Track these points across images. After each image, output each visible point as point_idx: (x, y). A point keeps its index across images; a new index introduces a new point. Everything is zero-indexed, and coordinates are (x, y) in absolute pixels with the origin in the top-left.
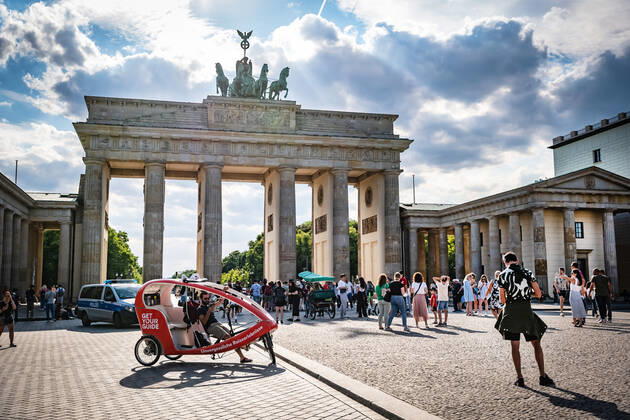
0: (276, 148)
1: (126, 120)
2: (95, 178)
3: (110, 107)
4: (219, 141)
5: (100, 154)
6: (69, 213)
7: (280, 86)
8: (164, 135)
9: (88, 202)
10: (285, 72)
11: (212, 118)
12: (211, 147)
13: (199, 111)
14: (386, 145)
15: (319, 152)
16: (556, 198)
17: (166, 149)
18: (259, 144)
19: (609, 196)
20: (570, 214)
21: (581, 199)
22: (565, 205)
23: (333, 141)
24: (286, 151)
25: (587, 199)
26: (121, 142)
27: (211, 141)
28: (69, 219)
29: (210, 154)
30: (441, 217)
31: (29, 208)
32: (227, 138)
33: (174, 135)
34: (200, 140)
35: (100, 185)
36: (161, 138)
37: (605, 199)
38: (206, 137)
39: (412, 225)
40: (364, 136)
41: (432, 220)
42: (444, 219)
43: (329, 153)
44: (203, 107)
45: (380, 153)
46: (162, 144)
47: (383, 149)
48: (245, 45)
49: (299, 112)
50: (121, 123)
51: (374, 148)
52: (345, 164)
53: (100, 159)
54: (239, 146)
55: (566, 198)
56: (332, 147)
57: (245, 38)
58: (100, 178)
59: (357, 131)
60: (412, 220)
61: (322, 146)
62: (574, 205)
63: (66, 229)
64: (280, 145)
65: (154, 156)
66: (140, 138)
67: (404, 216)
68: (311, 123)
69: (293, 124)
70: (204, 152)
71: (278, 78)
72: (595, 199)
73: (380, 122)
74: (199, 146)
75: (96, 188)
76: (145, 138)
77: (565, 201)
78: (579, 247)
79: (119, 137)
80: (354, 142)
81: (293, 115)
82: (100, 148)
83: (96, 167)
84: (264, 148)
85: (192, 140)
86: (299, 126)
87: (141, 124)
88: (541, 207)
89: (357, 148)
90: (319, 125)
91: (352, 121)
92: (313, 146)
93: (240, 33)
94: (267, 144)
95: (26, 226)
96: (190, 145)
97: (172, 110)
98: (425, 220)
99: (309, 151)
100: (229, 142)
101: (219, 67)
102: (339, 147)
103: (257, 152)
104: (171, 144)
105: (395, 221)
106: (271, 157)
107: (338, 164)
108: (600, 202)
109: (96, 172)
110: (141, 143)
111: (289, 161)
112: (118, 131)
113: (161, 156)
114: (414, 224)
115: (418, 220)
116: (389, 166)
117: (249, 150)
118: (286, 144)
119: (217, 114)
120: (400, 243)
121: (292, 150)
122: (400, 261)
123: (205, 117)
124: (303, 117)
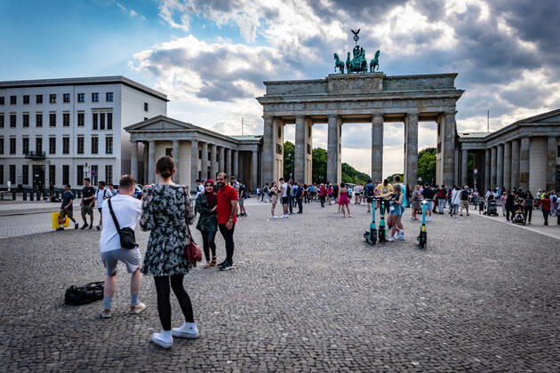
0: (369, 103)
1: (283, 94)
2: (269, 128)
3: (277, 87)
4: (336, 101)
5: (270, 114)
6: (256, 146)
7: (374, 64)
9: (265, 140)
10: (378, 54)
11: (331, 88)
12: (330, 105)
13: (325, 84)
14: (445, 96)
15: (399, 103)
16: (539, 129)
17: (305, 109)
18: (359, 101)
22: (547, 134)
23: (407, 96)
24: (376, 104)
26: (281, 106)
27: (329, 102)
28: (256, 149)
29: (330, 109)
30: (486, 142)
31: (238, 144)
32: (339, 99)
33: (309, 100)
34: (323, 102)
35: (272, 131)
36: (302, 103)
38: (327, 100)
39: (463, 148)
40: (430, 90)
41: (480, 144)
42: (488, 143)
43: (405, 103)
44: (327, 81)
45: (441, 101)
46: (303, 105)
47: (443, 98)
48: (356, 38)
49: (385, 79)
50: (281, 95)
51: (436, 98)
52: (415, 110)
53: (271, 116)
54: (347, 104)
55: (549, 129)
56: (406, 100)
57: (356, 33)
59: (425, 88)
60: (463, 144)
61: (399, 99)
62: (555, 134)
63: (255, 155)
64: (372, 101)
65: (299, 113)
66: (291, 103)
67: (458, 142)
68: (394, 85)
69: (381, 86)
70: (326, 108)
71: (373, 58)
73: (444, 80)
74: (323, 105)
75: (269, 132)
76: (293, 103)
77: (548, 131)
79: (280, 103)
80: (421, 95)
81: (381, 81)
82: (270, 111)
83: (269, 121)
84: (362, 104)
85: (319, 102)
86: (385, 87)
87: (291, 95)
89: (423, 99)
90: (399, 86)
91: (424, 80)
92: (393, 100)
93: (353, 31)
94: (363, 101)
95: (236, 154)
96: (319, 105)
97: (309, 85)
98: (474, 144)
99: (391, 103)
100: (340, 101)
101: (336, 56)
102: (412, 99)
103: (358, 106)
104: (308, 105)
105: (451, 145)
106: (367, 108)
107: (411, 110)
109: (269, 124)
110: (291, 106)
111: (379, 111)
112: (278, 100)
113: (302, 113)
114: (465, 147)
115: (469, 144)
116: (446, 109)
117: (353, 105)
118: (375, 100)
119: (334, 85)
120: (454, 159)
121: (380, 104)
122: (454, 172)
123: (327, 87)
124: (388, 81)
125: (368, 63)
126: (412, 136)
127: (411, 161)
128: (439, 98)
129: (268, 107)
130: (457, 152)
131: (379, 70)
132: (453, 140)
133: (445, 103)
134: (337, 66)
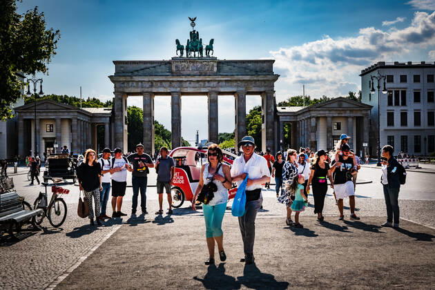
0: (206, 83)
1: (132, 72)
2: (119, 102)
3: (125, 65)
4: (178, 81)
5: (121, 90)
6: (108, 119)
7: (210, 48)
8: (151, 79)
9: (117, 113)
10: (212, 41)
11: (174, 69)
12: (174, 84)
13: (168, 65)
14: (265, 79)
15: (229, 84)
16: (321, 112)
17: (152, 86)
18: (198, 81)
19: (350, 111)
20: (329, 119)
21: (334, 112)
22: (327, 115)
23: (236, 78)
24: (212, 84)
25: (338, 112)
26: (130, 84)
27: (173, 81)
28: (108, 121)
29: (173, 87)
31: (91, 117)
32: (181, 79)
33: (155, 79)
34: (168, 81)
35: (122, 105)
36: (149, 81)
37: (348, 112)
38: (171, 79)
39: (281, 120)
40: (254, 73)
41: (292, 117)
42: (298, 117)
43: (235, 84)
44: (170, 63)
45: (263, 83)
46: (150, 84)
47: (264, 81)
48: (193, 25)
49: (220, 63)
50: (130, 74)
51: (258, 80)
52: (243, 89)
53: (121, 92)
54: (188, 83)
55: (327, 112)
56: (236, 81)
57: (193, 20)
58: (122, 101)
59: (251, 71)
60: (281, 117)
61: (231, 81)
62: (331, 115)
63: (107, 126)
64: (209, 81)
65: (146, 90)
66: (139, 81)
67: (277, 115)
68: (226, 68)
69: (215, 69)
70: (170, 86)
71: (209, 44)
72: (342, 112)
73: (265, 65)
74: (168, 84)
75: (120, 106)
76: (142, 82)
77: (327, 113)
78: (333, 134)
79: (129, 81)
80: (247, 78)
81: (215, 64)
82: (121, 87)
83: (119, 97)
84: (201, 83)
85: (164, 81)
86: (219, 70)
87: (140, 74)
88: (313, 117)
89: (249, 80)
90: (230, 69)
91: (249, 65)
92: (226, 81)
94: (201, 81)
96: (164, 84)
97: (155, 65)
98: (288, 117)
99: (224, 83)
100: (182, 81)
102: (240, 80)
103: (197, 85)
104: (154, 84)
105: (271, 117)
106: (204, 87)
107: (240, 89)
108: (345, 113)
109: (120, 99)
110: (140, 84)
111: (214, 89)
112: (129, 79)
113: (149, 90)
114: (282, 119)
115: (284, 117)
116: (267, 89)
117: (193, 84)
118: (211, 81)
119: (176, 67)
120: (273, 130)
121: (215, 83)
122: (274, 139)
123: (170, 68)
124: (221, 65)
125: (204, 47)
126: (241, 111)
127: (241, 131)
128: (261, 81)
129: (118, 85)
130: (276, 123)
131: (213, 56)
132: (273, 114)
133: (266, 84)
134: (178, 49)
